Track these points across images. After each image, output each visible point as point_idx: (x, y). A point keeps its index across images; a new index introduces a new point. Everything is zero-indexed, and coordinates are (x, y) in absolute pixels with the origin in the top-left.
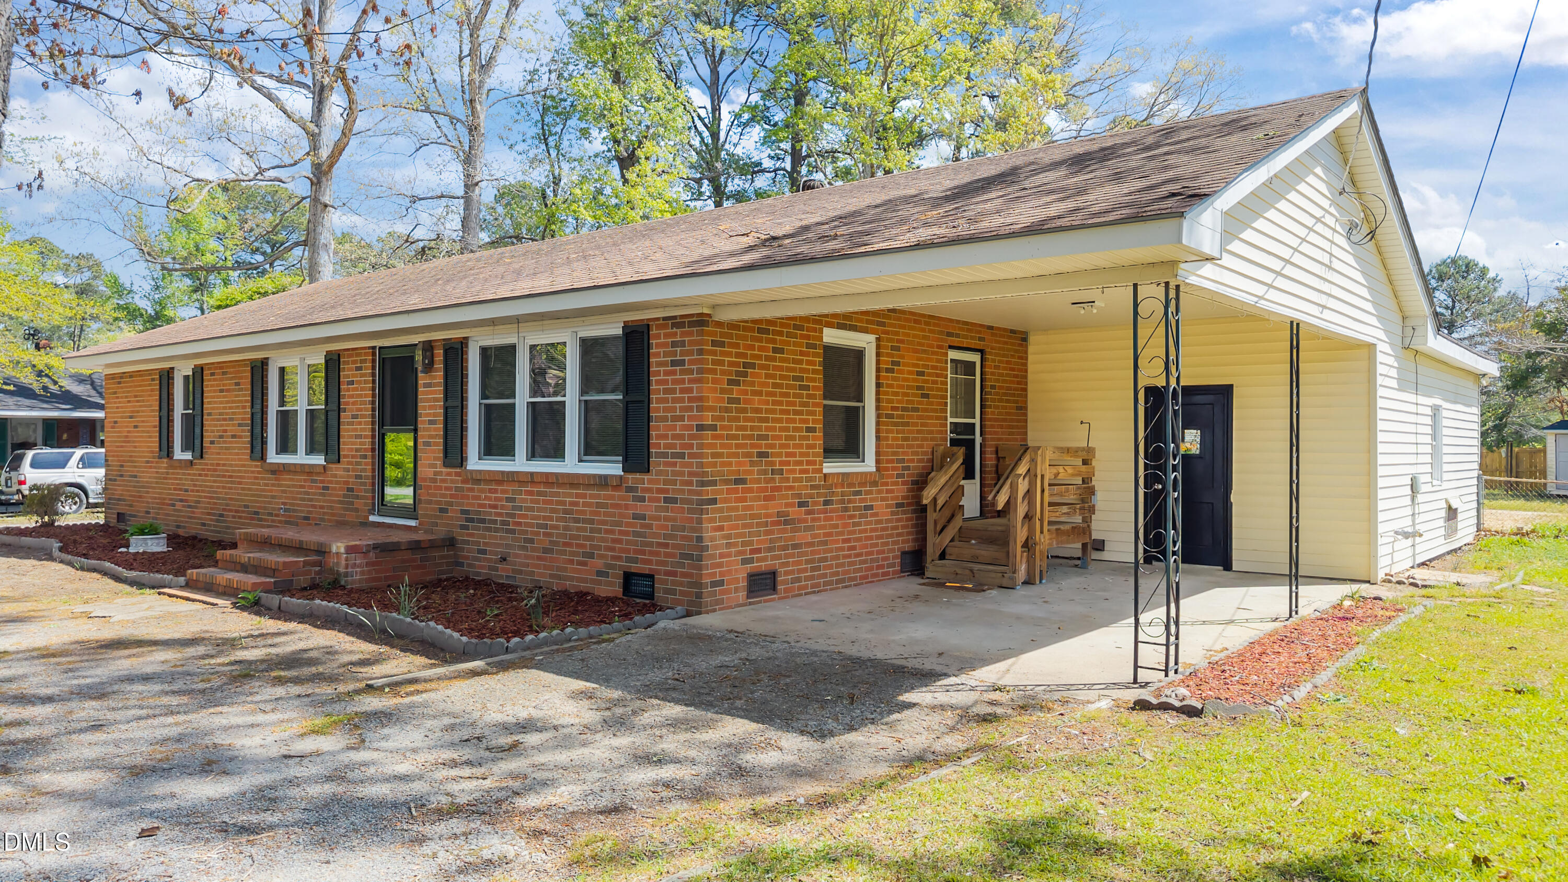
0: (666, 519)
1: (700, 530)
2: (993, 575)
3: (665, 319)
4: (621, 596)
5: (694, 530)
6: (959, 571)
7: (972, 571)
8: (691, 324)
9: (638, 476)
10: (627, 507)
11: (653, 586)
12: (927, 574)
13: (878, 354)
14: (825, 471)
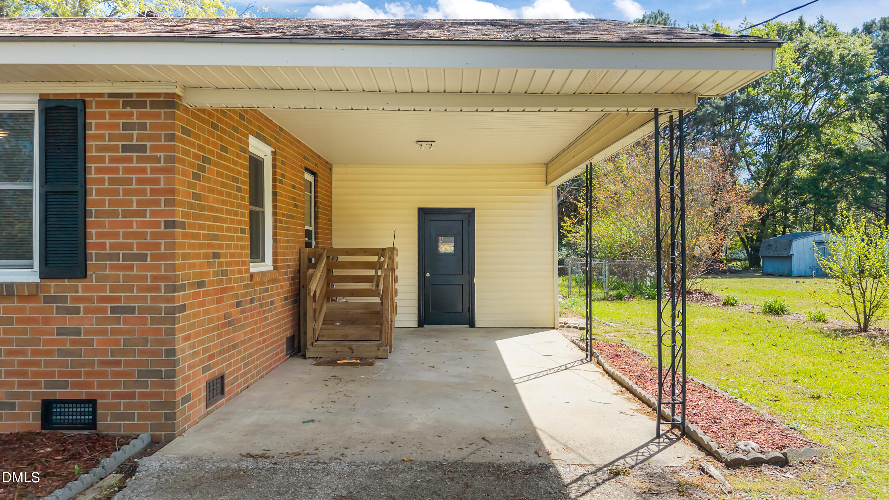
0: (114, 332)
1: (173, 342)
2: (369, 349)
3: (111, 95)
4: (39, 430)
5: (162, 342)
6: (338, 349)
7: (351, 348)
8: (154, 105)
9: (66, 282)
10: (46, 321)
11: (94, 413)
12: (308, 355)
13: (274, 166)
14: (252, 270)
